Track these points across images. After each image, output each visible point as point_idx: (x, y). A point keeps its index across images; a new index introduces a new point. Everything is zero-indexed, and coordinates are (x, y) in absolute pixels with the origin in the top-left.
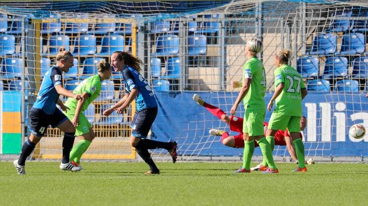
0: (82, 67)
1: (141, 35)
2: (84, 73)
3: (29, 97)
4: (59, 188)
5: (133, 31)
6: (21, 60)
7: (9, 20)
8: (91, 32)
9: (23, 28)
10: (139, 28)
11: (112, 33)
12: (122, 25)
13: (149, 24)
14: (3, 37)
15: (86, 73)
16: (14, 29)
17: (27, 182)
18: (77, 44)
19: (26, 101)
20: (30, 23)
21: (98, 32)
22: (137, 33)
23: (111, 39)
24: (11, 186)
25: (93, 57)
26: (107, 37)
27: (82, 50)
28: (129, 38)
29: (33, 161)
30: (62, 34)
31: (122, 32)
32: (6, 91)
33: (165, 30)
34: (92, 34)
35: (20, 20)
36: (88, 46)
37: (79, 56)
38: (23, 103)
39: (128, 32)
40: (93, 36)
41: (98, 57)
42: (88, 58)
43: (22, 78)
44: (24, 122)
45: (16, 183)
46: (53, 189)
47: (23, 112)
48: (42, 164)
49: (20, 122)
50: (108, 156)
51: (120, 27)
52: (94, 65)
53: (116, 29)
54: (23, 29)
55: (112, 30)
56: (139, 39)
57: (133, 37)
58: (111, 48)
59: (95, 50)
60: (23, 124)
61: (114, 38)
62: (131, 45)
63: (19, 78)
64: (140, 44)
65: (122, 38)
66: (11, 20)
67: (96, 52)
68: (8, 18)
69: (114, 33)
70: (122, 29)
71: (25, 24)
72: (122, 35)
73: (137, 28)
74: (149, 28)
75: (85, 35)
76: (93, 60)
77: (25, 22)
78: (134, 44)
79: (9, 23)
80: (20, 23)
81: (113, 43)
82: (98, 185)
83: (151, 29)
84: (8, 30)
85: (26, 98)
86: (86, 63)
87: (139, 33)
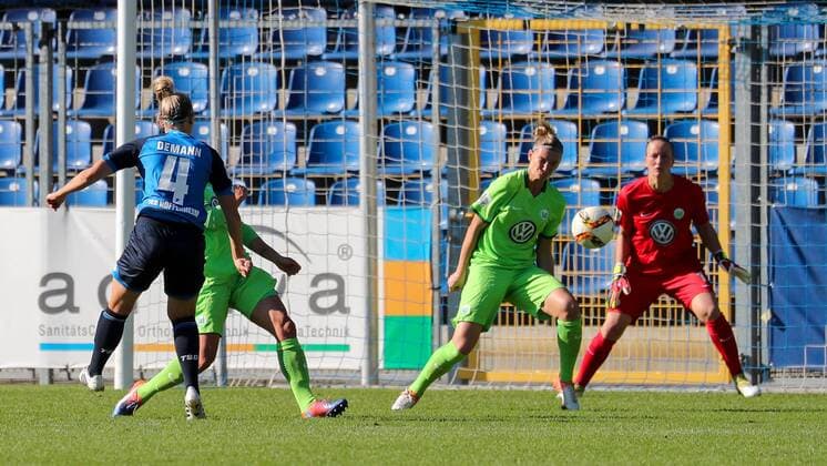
0: (587, 144)
1: (744, 63)
2: (593, 160)
3: (452, 221)
4: (531, 458)
5: (723, 52)
6: (429, 126)
7: (398, 23)
8: (612, 53)
9: (435, 45)
10: (738, 41)
11: (666, 56)
12: (694, 34)
13: (765, 33)
14: (384, 67)
15: (599, 161)
16: (410, 48)
17: (449, 441)
18: (574, 85)
19: (444, 232)
20: (454, 30)
21: (629, 53)
22: (732, 56)
23: (664, 71)
24: (407, 451)
25: (617, 119)
26: (652, 66)
27: (588, 100)
28: (711, 69)
29: (464, 387)
30: (536, 59)
31: (691, 52)
32: (392, 207)
33: (806, 46)
34: (615, 59)
35: (428, 25)
36: (602, 91)
37: (579, 117)
38: (436, 239)
39: (709, 52)
40: (617, 64)
41: (629, 119)
42: (602, 121)
43: (434, 173)
44: (439, 288)
45: (419, 443)
46: (516, 461)
47: (436, 259)
48: (485, 395)
49: (429, 286)
50: (656, 376)
51: (687, 41)
52: (618, 141)
53: (678, 47)
54: (435, 48)
55: (666, 47)
56: (738, 73)
57: (722, 66)
58: (662, 95)
59: (623, 100)
60: (436, 293)
61: (672, 69)
62: (716, 86)
63: (427, 174)
64: (738, 85)
65: (692, 69)
66: (405, 24)
67: (625, 106)
68: (397, 18)
69: (673, 55)
70: (692, 46)
71: (441, 35)
72: (693, 59)
73: (731, 43)
74: (764, 42)
75: (597, 62)
76: (616, 128)
77: (439, 29)
78: (723, 85)
79: (400, 31)
80: (426, 32)
81: (668, 81)
82: (632, 453)
83: (770, 45)
84: (398, 48)
85: (444, 224)
86: (598, 134)
87: (737, 55)
